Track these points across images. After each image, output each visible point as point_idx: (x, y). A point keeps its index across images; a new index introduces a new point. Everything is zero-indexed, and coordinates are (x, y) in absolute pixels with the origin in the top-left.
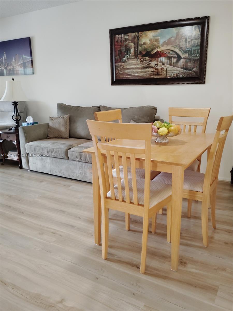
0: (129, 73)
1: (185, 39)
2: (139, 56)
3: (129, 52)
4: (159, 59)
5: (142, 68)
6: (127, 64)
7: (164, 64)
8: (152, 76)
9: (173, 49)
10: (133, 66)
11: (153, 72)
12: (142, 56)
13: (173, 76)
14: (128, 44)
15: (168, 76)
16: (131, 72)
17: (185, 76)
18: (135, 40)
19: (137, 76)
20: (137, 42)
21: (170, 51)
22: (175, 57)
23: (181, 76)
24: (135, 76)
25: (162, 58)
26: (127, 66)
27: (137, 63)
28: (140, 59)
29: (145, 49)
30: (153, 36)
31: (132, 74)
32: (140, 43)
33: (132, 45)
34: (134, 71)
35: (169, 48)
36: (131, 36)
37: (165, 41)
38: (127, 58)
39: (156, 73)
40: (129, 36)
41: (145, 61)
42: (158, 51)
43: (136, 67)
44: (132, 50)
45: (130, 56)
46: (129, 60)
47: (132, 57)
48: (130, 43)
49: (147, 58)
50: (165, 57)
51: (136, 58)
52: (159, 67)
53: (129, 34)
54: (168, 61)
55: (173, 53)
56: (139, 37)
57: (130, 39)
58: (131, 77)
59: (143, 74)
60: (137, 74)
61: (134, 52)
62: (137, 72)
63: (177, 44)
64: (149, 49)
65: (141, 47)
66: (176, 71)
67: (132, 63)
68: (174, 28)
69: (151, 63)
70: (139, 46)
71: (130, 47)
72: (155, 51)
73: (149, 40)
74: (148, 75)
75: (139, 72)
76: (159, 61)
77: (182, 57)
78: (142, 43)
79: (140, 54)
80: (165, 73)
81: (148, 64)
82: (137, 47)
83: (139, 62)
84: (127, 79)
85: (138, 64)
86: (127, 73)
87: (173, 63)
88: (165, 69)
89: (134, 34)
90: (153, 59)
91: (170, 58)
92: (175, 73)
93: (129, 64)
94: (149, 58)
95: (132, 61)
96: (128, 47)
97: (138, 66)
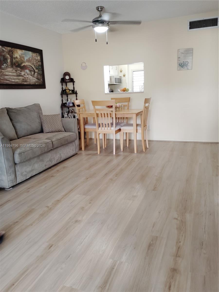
0: (8, 79)
1: (35, 60)
2: (14, 66)
3: (7, 61)
4: (26, 70)
5: (16, 76)
6: (6, 71)
7: (28, 75)
8: (23, 83)
9: (31, 65)
10: (10, 74)
11: (23, 79)
12: (16, 67)
13: (33, 83)
14: (5, 55)
15: (31, 83)
16: (10, 78)
17: (38, 84)
18: (10, 53)
19: (14, 82)
20: (12, 55)
21: (30, 66)
22: (33, 71)
23: (37, 84)
24: (12, 82)
25: (27, 70)
26: (6, 73)
27: (13, 71)
28: (15, 69)
29: (17, 62)
30: (21, 54)
31: (10, 80)
32: (13, 56)
33: (9, 56)
34: (11, 77)
35: (29, 64)
36: (7, 49)
37: (27, 59)
38: (6, 66)
39: (25, 80)
40: (5, 48)
41: (18, 71)
42: (24, 65)
43: (12, 74)
44: (9, 61)
45: (7, 65)
46: (7, 68)
47: (9, 66)
48: (6, 55)
49: (19, 69)
50: (28, 70)
51: (12, 67)
52: (26, 77)
53: (5, 47)
54: (30, 73)
55: (32, 68)
56: (13, 52)
57: (6, 51)
58: (10, 83)
59: (17, 80)
60: (13, 80)
61: (10, 63)
62: (14, 79)
63: (33, 63)
64: (20, 63)
65: (14, 59)
66: (34, 80)
67: (9, 71)
68: (30, 52)
69: (21, 73)
70: (13, 58)
71: (7, 58)
72: (23, 65)
73: (19, 56)
74: (21, 81)
75: (15, 79)
76: (26, 72)
77: (36, 71)
78: (15, 57)
79: (14, 65)
80: (29, 81)
81: (20, 73)
82: (12, 59)
83: (14, 71)
84: (7, 83)
85: (14, 73)
86: (6, 79)
87: (32, 75)
88: (29, 78)
89: (9, 48)
90: (23, 70)
91: (30, 71)
92: (34, 81)
93: (7, 71)
94: (20, 69)
95: (10, 69)
96: (6, 57)
97: (14, 74)
